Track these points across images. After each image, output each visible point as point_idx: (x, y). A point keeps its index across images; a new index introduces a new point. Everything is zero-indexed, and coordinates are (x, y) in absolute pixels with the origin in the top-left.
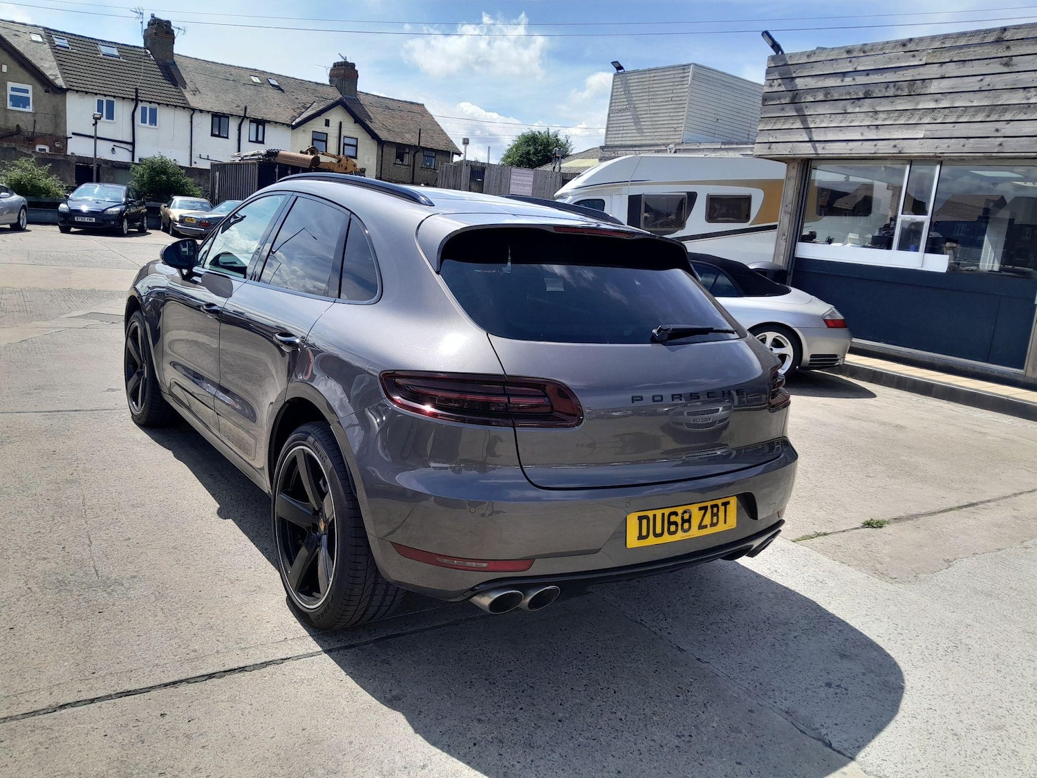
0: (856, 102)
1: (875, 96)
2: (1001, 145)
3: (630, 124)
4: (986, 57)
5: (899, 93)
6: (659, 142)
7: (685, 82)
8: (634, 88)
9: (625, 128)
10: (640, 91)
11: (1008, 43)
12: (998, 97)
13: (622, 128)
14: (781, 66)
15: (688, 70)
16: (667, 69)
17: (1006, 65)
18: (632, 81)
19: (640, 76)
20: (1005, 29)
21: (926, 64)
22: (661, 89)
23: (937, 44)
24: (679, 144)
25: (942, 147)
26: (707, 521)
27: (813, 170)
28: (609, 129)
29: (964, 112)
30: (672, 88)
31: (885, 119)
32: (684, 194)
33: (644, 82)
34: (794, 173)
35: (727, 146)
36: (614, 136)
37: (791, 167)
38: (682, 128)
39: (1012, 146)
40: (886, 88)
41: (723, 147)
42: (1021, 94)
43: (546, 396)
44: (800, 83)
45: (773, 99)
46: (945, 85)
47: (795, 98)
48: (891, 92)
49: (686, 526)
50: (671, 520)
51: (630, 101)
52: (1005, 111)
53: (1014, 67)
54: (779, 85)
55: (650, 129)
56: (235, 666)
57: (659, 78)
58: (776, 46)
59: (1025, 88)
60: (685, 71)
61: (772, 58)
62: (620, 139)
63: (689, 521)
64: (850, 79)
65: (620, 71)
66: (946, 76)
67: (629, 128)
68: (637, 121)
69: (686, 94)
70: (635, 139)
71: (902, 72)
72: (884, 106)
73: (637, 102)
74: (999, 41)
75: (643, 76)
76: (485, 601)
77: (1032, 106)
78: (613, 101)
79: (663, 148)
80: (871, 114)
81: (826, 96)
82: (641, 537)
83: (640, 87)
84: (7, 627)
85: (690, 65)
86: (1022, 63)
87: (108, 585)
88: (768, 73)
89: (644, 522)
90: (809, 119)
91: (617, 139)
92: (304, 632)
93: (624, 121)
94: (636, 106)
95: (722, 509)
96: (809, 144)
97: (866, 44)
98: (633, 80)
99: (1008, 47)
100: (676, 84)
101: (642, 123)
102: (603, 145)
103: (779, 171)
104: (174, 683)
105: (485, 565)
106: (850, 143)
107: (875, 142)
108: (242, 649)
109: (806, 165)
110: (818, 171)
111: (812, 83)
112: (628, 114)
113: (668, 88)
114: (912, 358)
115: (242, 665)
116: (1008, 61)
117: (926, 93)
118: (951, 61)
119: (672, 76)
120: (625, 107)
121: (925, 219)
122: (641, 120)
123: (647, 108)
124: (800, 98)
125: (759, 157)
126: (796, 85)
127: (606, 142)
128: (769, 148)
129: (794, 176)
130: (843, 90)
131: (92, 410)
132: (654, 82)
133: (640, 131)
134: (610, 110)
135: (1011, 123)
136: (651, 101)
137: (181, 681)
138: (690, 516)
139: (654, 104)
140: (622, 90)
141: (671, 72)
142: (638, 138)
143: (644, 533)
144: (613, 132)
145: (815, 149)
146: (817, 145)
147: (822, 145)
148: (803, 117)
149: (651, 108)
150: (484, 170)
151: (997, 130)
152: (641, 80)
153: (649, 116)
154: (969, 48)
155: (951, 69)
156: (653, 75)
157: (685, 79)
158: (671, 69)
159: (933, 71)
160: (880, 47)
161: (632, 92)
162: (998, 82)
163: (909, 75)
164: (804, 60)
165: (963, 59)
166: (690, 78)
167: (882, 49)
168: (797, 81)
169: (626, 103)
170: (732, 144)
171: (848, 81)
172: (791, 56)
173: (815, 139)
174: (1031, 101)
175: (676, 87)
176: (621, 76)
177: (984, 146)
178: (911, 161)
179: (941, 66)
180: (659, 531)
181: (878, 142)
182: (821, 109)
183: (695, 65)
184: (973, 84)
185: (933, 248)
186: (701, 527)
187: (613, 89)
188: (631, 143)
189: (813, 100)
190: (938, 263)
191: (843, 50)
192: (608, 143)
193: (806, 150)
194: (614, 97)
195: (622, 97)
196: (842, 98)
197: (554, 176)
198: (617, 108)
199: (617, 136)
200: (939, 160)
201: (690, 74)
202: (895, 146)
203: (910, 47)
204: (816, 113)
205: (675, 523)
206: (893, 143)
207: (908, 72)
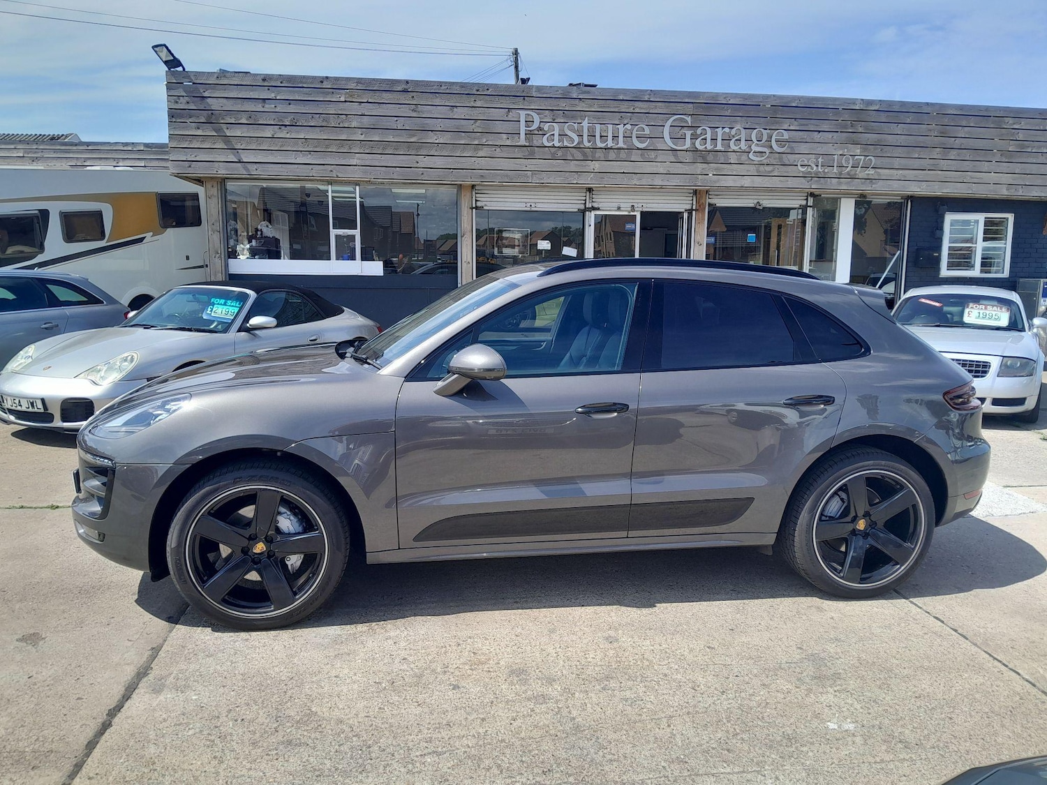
0: (283, 127)
1: (301, 124)
2: (423, 174)
4: (396, 102)
5: (325, 124)
11: (411, 94)
12: (414, 136)
14: (184, 83)
17: (414, 110)
20: (407, 82)
21: (345, 101)
25: (375, 174)
31: (314, 146)
32: (37, 212)
34: (212, 192)
37: (209, 186)
39: (431, 175)
40: (311, 119)
44: (215, 104)
46: (366, 122)
47: (211, 118)
48: (317, 122)
52: (420, 148)
53: (422, 113)
54: (188, 103)
58: (173, 63)
59: (432, 131)
61: (170, 74)
64: (272, 106)
66: (366, 114)
72: (314, 134)
74: (405, 91)
77: (440, 145)
80: (301, 140)
81: (247, 119)
86: (426, 111)
88: (169, 88)
90: (234, 141)
96: (239, 165)
99: (412, 97)
106: (285, 166)
107: (311, 167)
109: (223, 183)
111: (228, 105)
116: (415, 108)
117: (350, 126)
118: (367, 102)
124: (217, 119)
125: (175, 174)
126: (210, 105)
128: (190, 166)
129: (215, 193)
130: (267, 116)
145: (247, 170)
146: (249, 166)
147: (256, 166)
148: (225, 138)
151: (418, 162)
154: (381, 93)
155: (369, 109)
159: (354, 108)
162: (410, 124)
164: (213, 80)
165: (378, 102)
168: (210, 101)
171: (269, 107)
172: (197, 74)
173: (245, 160)
174: (439, 141)
177: (410, 174)
178: (332, 182)
179: (360, 105)
182: (246, 132)
184: (389, 123)
189: (235, 122)
190: (375, 268)
191: (259, 78)
196: (268, 123)
202: (330, 171)
203: (326, 85)
204: (240, 135)
206: (330, 168)
207: (331, 106)
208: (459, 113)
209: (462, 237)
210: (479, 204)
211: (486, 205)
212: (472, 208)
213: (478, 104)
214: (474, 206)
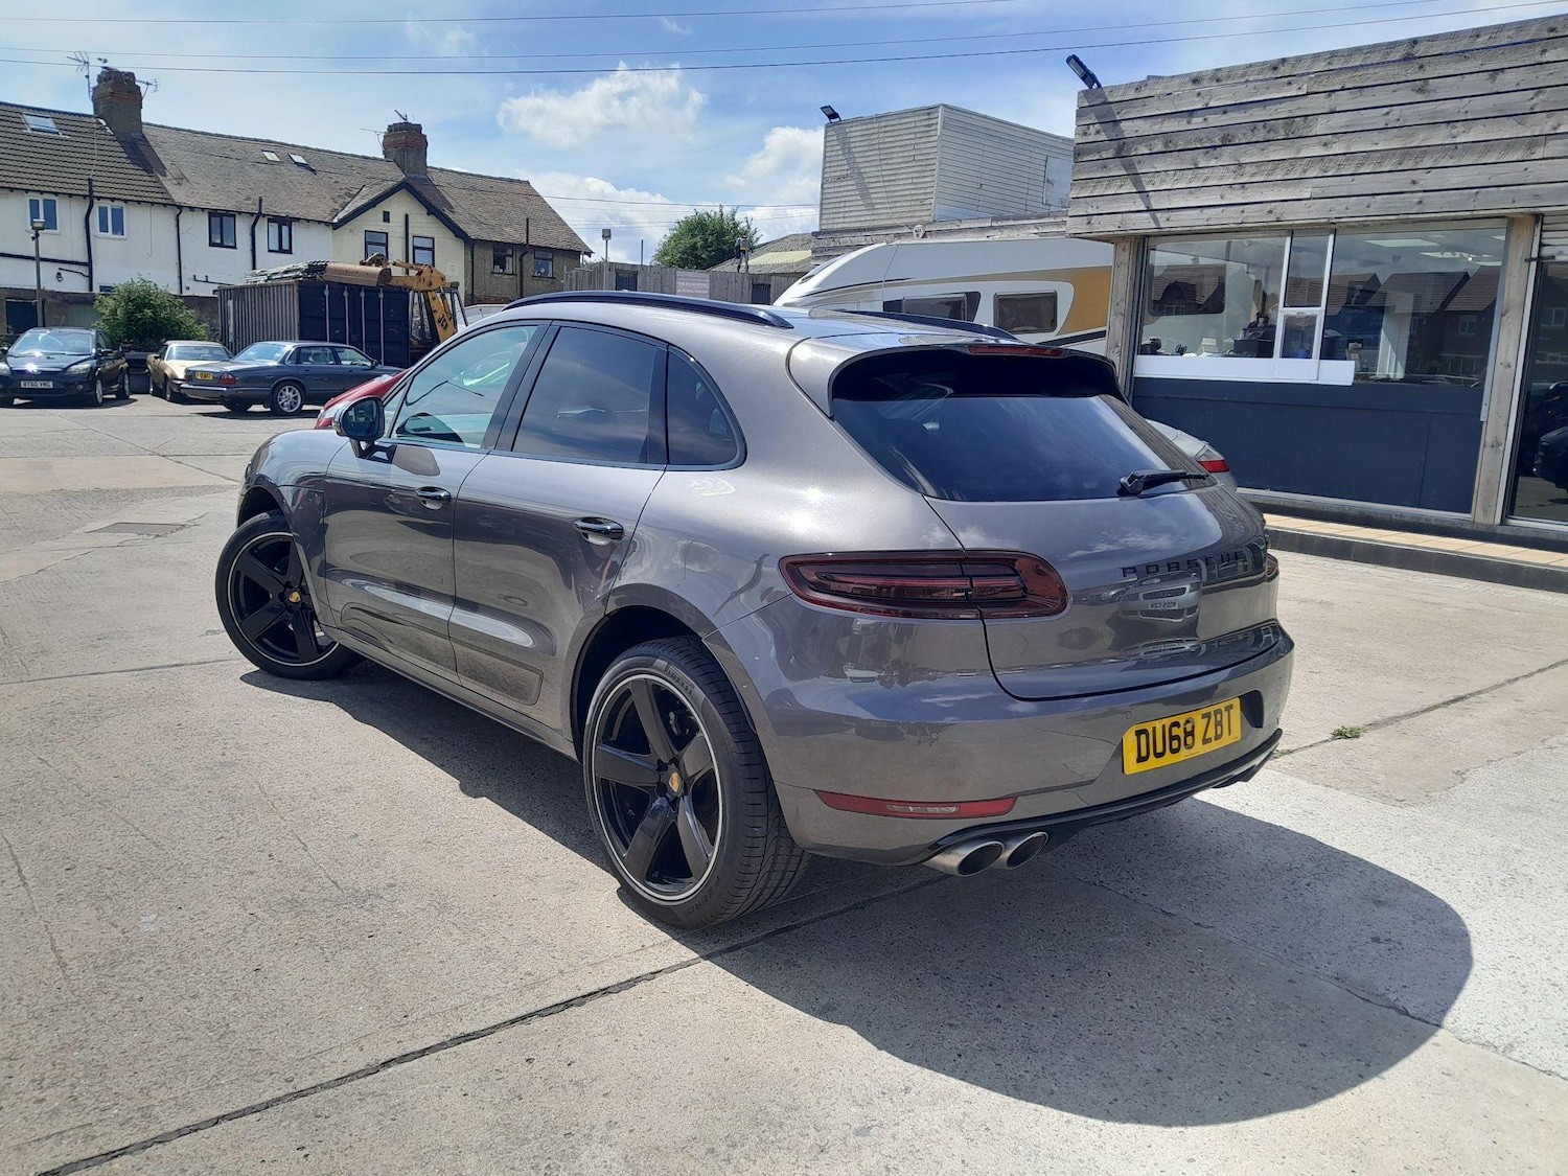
0: (1211, 151)
1: (1237, 142)
2: (1420, 202)
3: (854, 198)
4: (1392, 81)
5: (1271, 136)
6: (898, 222)
7: (932, 133)
8: (857, 144)
9: (847, 204)
10: (866, 148)
11: (1420, 61)
12: (1412, 135)
13: (843, 204)
14: (1097, 105)
15: (936, 115)
16: (904, 115)
17: (1420, 90)
18: (854, 134)
19: (865, 127)
20: (1415, 42)
21: (1308, 94)
22: (897, 144)
23: (1321, 66)
24: (929, 223)
25: (1339, 210)
26: (1211, 734)
27: (1152, 252)
28: (825, 206)
29: (1366, 158)
30: (913, 142)
31: (1253, 175)
32: (962, 295)
33: (871, 134)
34: (1125, 256)
35: (1000, 224)
36: (831, 216)
37: (1120, 249)
38: (932, 201)
39: (1436, 204)
40: (1252, 131)
41: (994, 224)
42: (1444, 131)
43: (1016, 574)
44: (1128, 129)
45: (1089, 152)
46: (1337, 122)
47: (1122, 150)
48: (1260, 135)
49: (1189, 739)
50: (1173, 734)
51: (851, 162)
52: (1423, 156)
53: (1432, 93)
54: (1098, 132)
55: (885, 203)
56: (594, 988)
57: (892, 128)
58: (1088, 77)
59: (1448, 122)
60: (931, 116)
61: (1084, 94)
62: (841, 220)
63: (1191, 733)
64: (1200, 119)
65: (833, 121)
66: (1338, 109)
67: (853, 204)
68: (864, 192)
69: (935, 150)
70: (863, 219)
71: (1274, 107)
72: (1251, 156)
73: (863, 165)
74: (1408, 58)
75: (870, 126)
76: (952, 860)
77: (1460, 147)
78: (827, 165)
79: (906, 230)
80: (1232, 168)
81: (1166, 145)
82: (1140, 759)
83: (866, 143)
84: (250, 969)
85: (938, 107)
86: (1442, 88)
87: (362, 898)
88: (1079, 115)
89: (1143, 737)
90: (1145, 179)
91: (836, 221)
92: (664, 936)
93: (845, 194)
94: (862, 170)
95: (1225, 714)
96: (1147, 215)
97: (1220, 69)
98: (854, 132)
99: (1421, 67)
100: (918, 136)
101: (872, 196)
102: (818, 230)
103: (1104, 255)
104: (523, 1018)
105: (953, 809)
106: (1206, 211)
107: (1242, 208)
108: (593, 965)
109: (1141, 244)
110: (1157, 252)
111: (1145, 128)
112: (849, 183)
113: (908, 142)
114: (1314, 508)
115: (603, 987)
116: (1422, 85)
117: (1310, 134)
118: (1343, 89)
119: (913, 125)
120: (845, 173)
121: (1319, 312)
122: (870, 191)
123: (878, 174)
124: (1129, 150)
125: (1076, 236)
126: (1123, 132)
127: (821, 225)
128: (1089, 223)
129: (1126, 260)
130: (1191, 136)
131: (200, 663)
132: (887, 135)
133: (870, 206)
134: (823, 178)
135: (1433, 171)
136: (883, 162)
137: (531, 1015)
138: (1193, 727)
139: (888, 167)
140: (839, 147)
141: (911, 119)
142: (868, 218)
143: (1144, 754)
144: (831, 211)
145: (1156, 220)
146: (1158, 215)
147: (1166, 215)
148: (1135, 177)
149: (884, 173)
150: (635, 274)
151: (1414, 182)
152: (866, 132)
153: (882, 184)
154: (1367, 69)
155: (1344, 100)
156: (883, 124)
157: (932, 128)
158: (911, 114)
159: (1319, 103)
160: (1240, 72)
161: (854, 150)
162: (1410, 115)
163: (1284, 110)
164: (1132, 95)
165: (1360, 85)
166: (939, 127)
167: (1243, 76)
168: (1123, 125)
169: (846, 167)
170: (1008, 219)
171: (1197, 121)
172: (1113, 89)
173: (1155, 207)
174: (1458, 140)
175: (919, 141)
176: (836, 127)
177: (1398, 205)
178: (1292, 231)
179: (1330, 96)
180: (1160, 749)
181: (1246, 206)
182: (1161, 164)
183: (945, 106)
184: (1375, 118)
185: (1330, 352)
186: (1206, 741)
187: (826, 147)
188: (858, 225)
189: (1148, 152)
190: (1341, 373)
191: (1187, 80)
192: (824, 227)
193: (1144, 223)
194: (828, 160)
195: (840, 158)
196: (1190, 147)
197: (739, 279)
198: (833, 174)
199: (837, 216)
200: (1332, 228)
201: (939, 119)
202: (1271, 212)
203: (1284, 70)
204: (1153, 170)
205: (1177, 738)
206: (1268, 207)
207: (1283, 105)
208: (1508, 80)
209: (1503, 315)
210: (1546, 252)
211: (1561, 253)
212: (1530, 260)
213: (1548, 57)
214: (1535, 255)
